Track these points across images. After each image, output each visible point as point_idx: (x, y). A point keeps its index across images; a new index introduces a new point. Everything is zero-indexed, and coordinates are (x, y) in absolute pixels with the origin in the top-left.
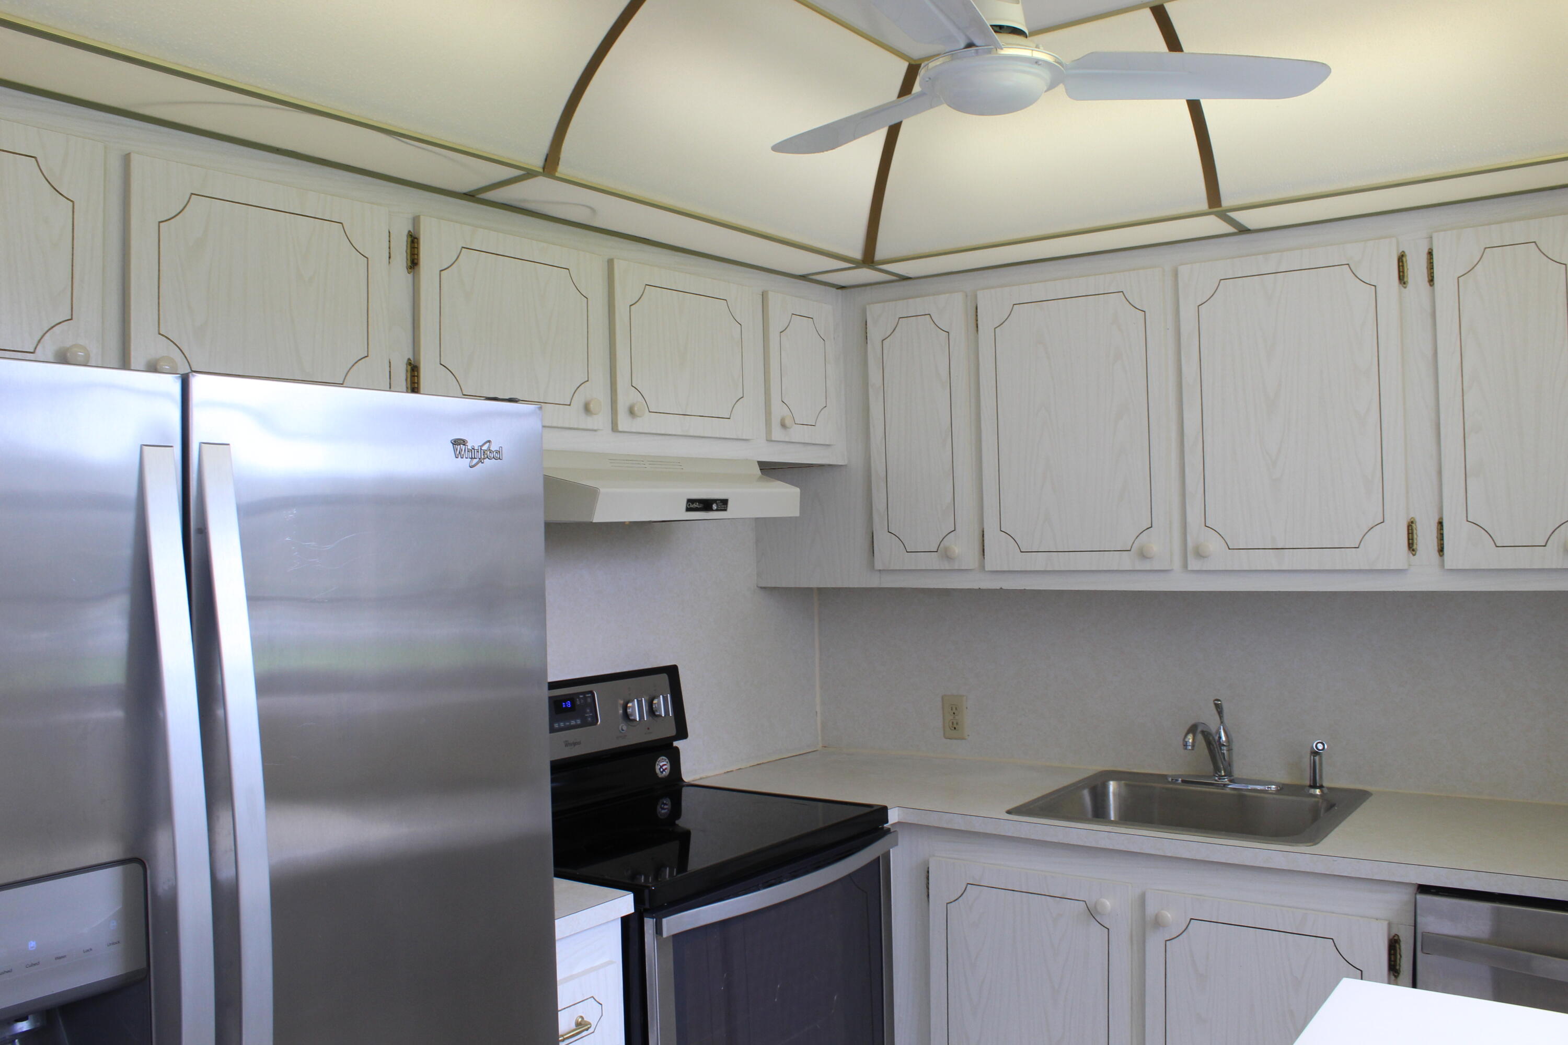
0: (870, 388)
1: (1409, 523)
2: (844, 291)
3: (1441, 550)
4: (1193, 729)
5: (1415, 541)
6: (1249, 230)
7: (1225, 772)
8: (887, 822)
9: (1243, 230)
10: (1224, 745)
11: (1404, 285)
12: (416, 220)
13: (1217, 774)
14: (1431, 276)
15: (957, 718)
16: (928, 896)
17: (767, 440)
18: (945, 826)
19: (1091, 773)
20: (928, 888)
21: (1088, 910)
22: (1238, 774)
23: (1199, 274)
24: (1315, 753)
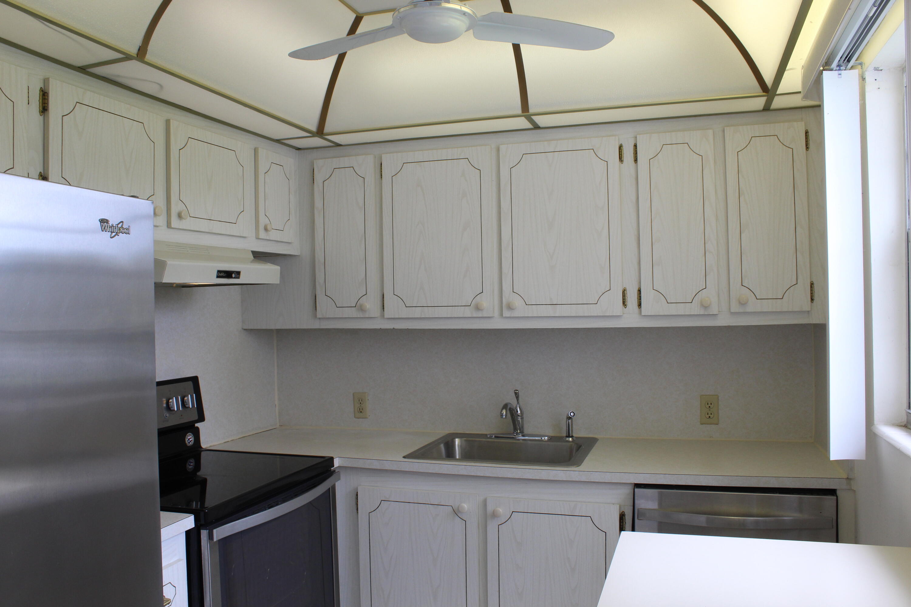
0: (315, 210)
1: (623, 290)
2: (300, 151)
3: (640, 305)
4: (505, 407)
5: (626, 300)
6: (540, 127)
7: (519, 431)
8: (334, 466)
9: (536, 127)
10: (519, 416)
11: (622, 162)
12: (46, 81)
13: (516, 432)
14: (636, 158)
15: (362, 406)
16: (357, 509)
17: (256, 238)
18: (368, 467)
19: (444, 435)
20: (358, 505)
21: (454, 511)
22: (527, 432)
23: (510, 150)
24: (569, 418)
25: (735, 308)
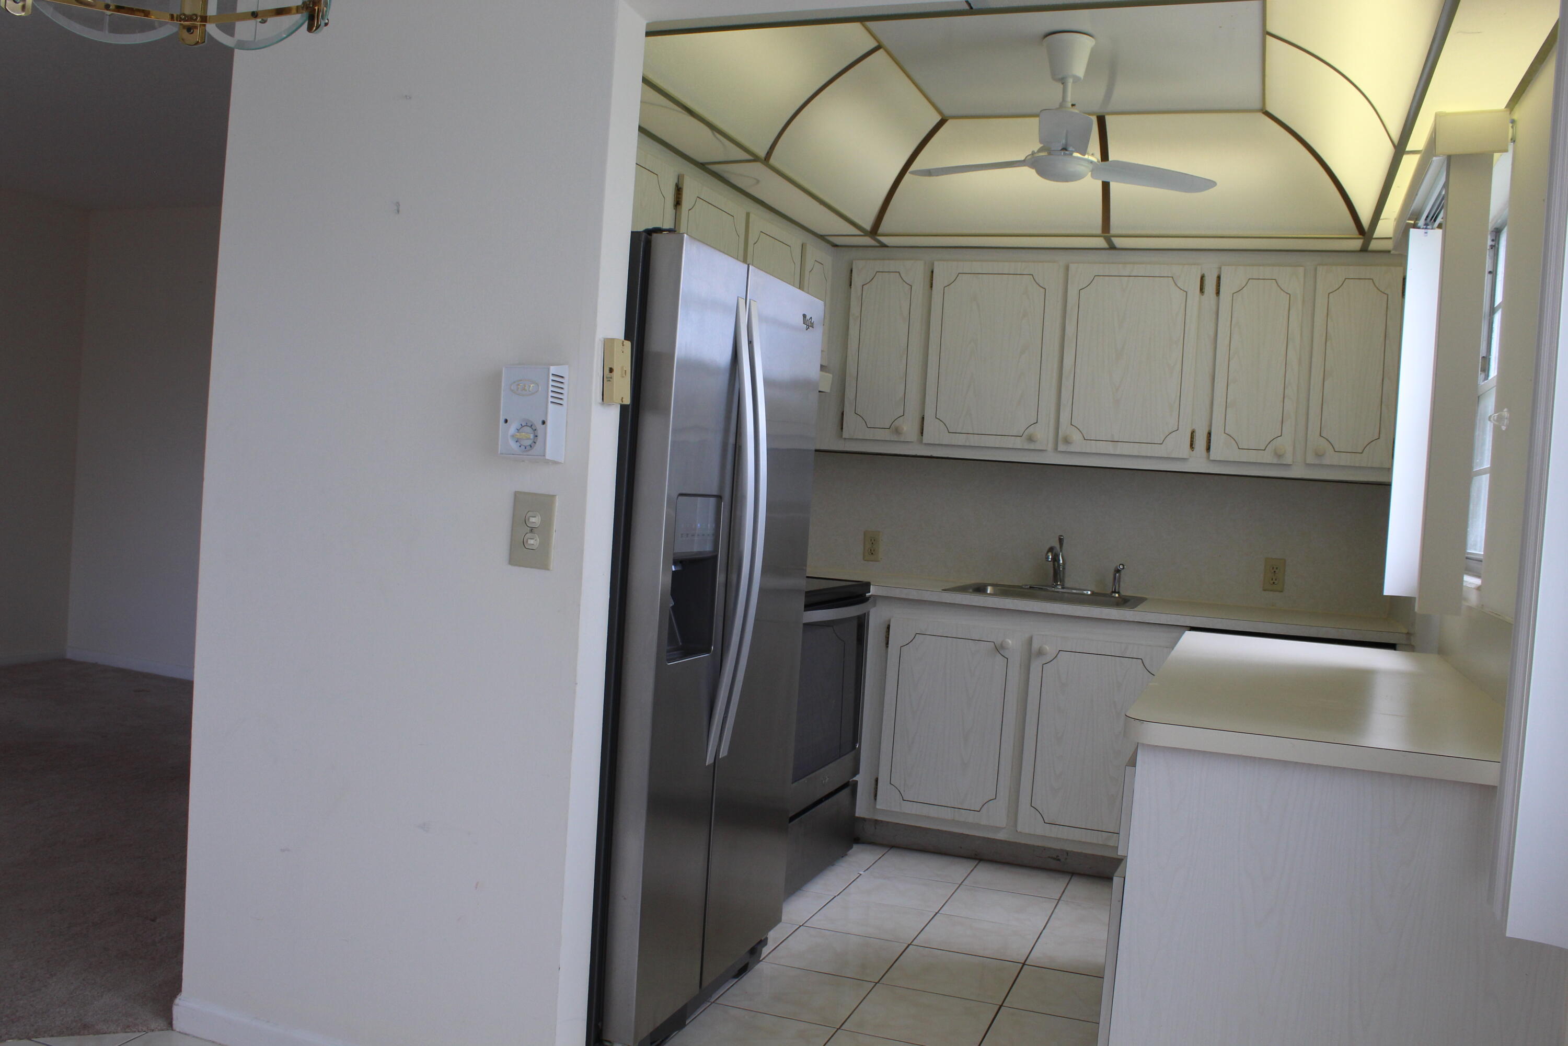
0: (851, 317)
1: (1191, 432)
2: (836, 248)
3: (1208, 449)
4: (1051, 549)
5: (1194, 443)
6: (1116, 248)
7: (1061, 582)
8: (870, 592)
9: (1112, 247)
10: (1061, 563)
11: (1202, 295)
12: (680, 178)
13: (1054, 583)
14: (1218, 290)
15: (874, 546)
16: (887, 643)
18: (903, 597)
20: (888, 638)
21: (996, 648)
22: (1067, 585)
23: (1082, 270)
24: (1118, 571)
25: (1311, 459)
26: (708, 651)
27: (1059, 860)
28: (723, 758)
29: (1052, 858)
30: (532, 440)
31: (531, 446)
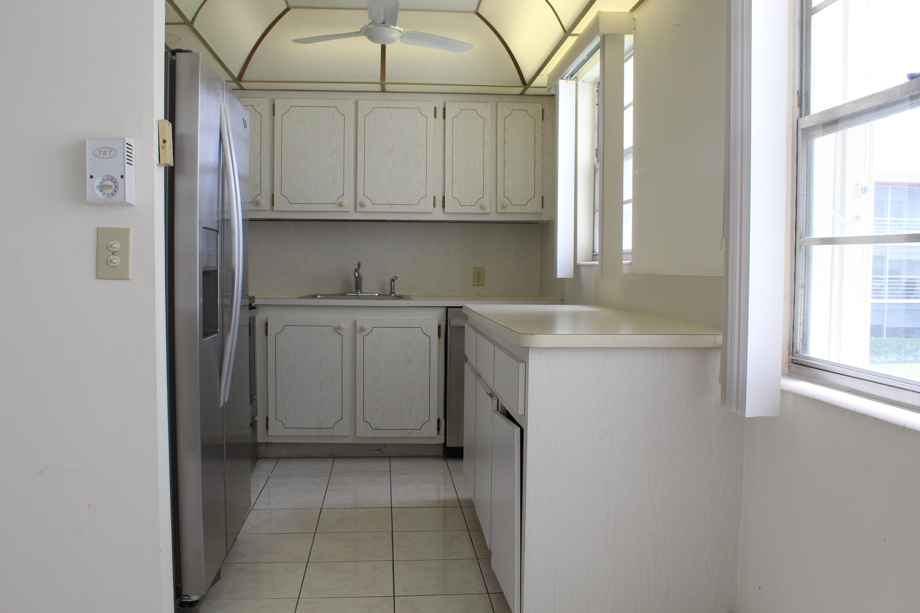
1: (433, 198)
3: (444, 206)
5: (436, 203)
7: (360, 290)
8: (255, 303)
9: (385, 90)
11: (435, 118)
14: (445, 116)
16: (267, 334)
18: (276, 304)
20: (267, 330)
21: (335, 329)
22: (363, 291)
23: (366, 105)
24: (393, 280)
25: (500, 210)
26: (217, 332)
27: (380, 450)
28: (227, 401)
29: (376, 450)
30: (114, 190)
31: (112, 194)
